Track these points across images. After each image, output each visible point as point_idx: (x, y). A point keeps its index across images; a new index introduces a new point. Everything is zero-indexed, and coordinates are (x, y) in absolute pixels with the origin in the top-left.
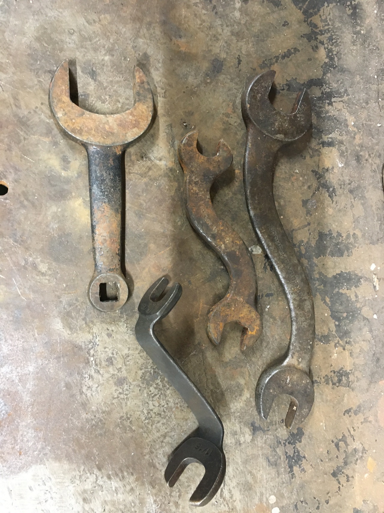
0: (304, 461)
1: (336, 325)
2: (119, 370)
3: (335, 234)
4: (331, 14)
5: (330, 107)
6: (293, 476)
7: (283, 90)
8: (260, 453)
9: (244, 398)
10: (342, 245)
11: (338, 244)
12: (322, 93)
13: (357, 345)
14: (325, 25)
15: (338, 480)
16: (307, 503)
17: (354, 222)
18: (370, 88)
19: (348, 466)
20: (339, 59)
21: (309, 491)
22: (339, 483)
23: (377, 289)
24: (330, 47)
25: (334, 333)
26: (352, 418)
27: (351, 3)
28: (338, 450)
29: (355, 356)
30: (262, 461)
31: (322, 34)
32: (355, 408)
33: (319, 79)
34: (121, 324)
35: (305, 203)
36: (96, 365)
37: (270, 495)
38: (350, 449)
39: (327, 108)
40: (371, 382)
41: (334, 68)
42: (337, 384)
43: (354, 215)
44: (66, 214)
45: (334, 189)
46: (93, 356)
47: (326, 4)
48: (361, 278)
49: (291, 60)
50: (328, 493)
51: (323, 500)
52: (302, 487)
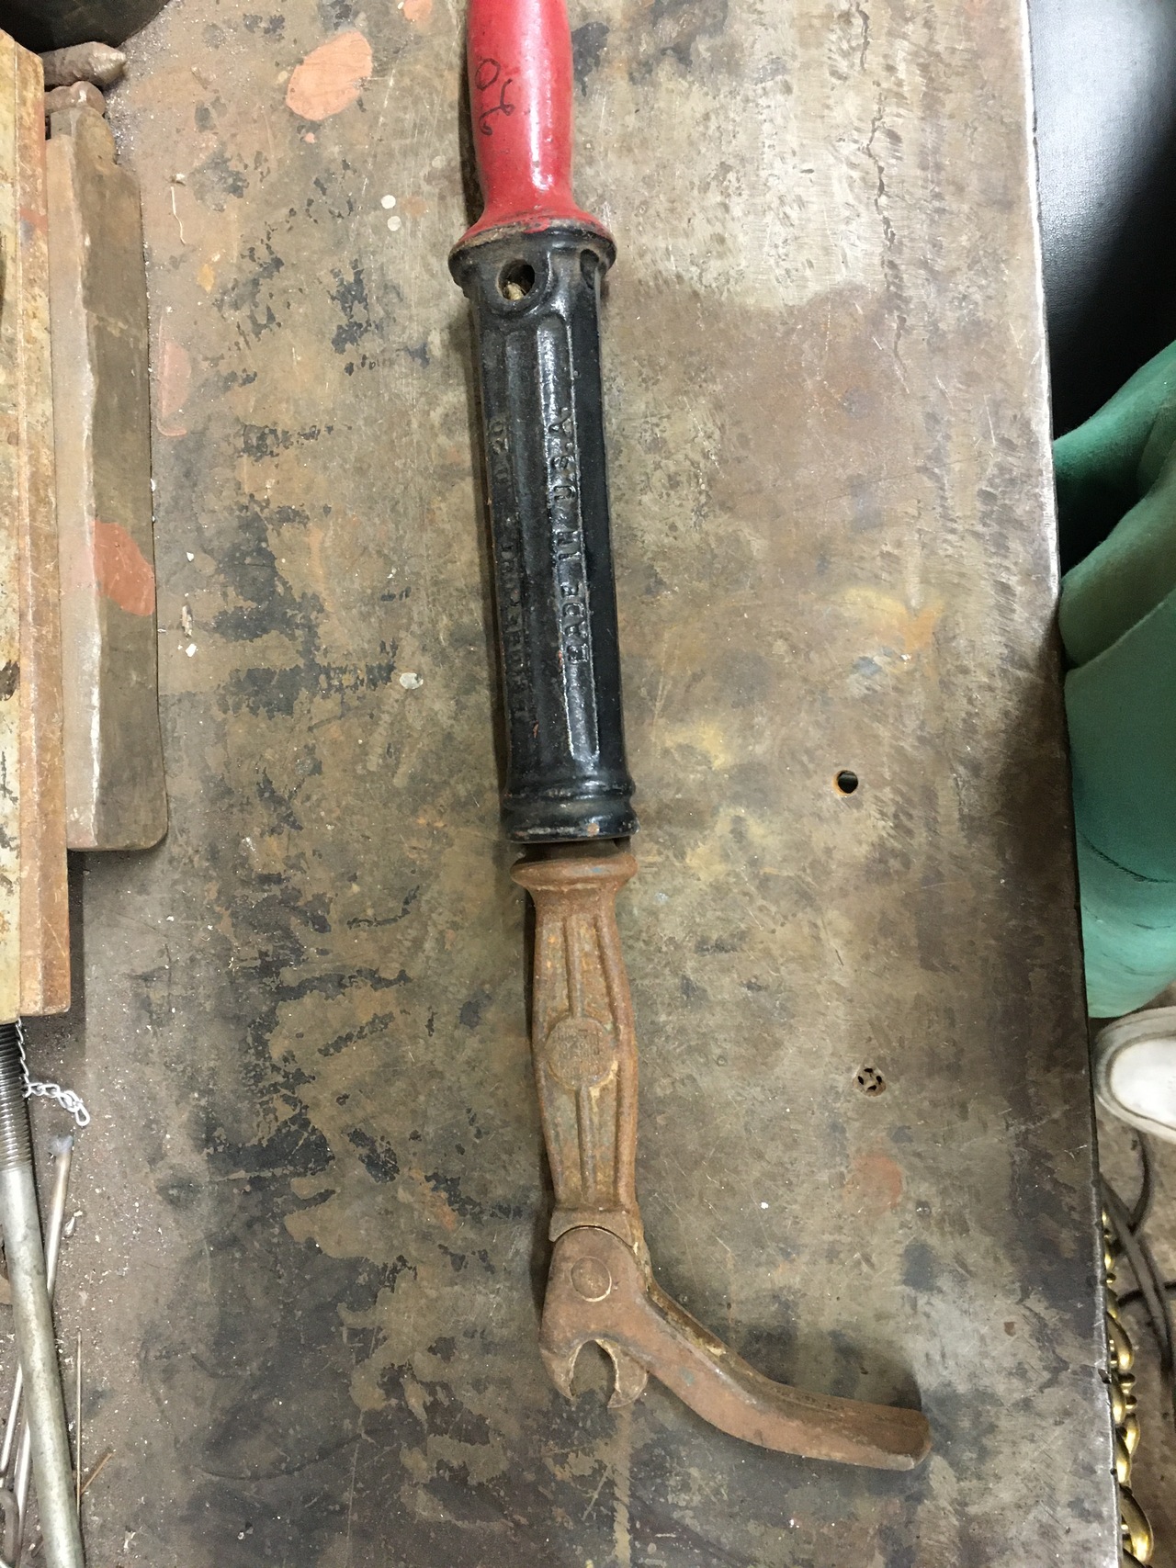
0: (334, 292)
1: (266, 540)
2: (658, 466)
3: (262, 711)
4: (255, 1125)
5: (264, 949)
6: (355, 265)
7: (351, 977)
8: (414, 311)
9: (440, 410)
10: (251, 689)
11: (257, 693)
12: (278, 974)
13: (227, 503)
14: (267, 1102)
15: (271, 253)
16: (331, 212)
17: (225, 735)
18: (186, 989)
19: (251, 277)
20: (244, 1040)
21: (325, 235)
22: (269, 247)
23: (184, 609)
24: (261, 1062)
25: (270, 527)
26: (242, 368)
27: (215, 1150)
28: (268, 308)
29: (232, 484)
30: (412, 295)
31: (275, 1085)
32: (236, 386)
33: (284, 1000)
34: (654, 548)
35: (317, 769)
36: (696, 476)
37: (398, 232)
38: (245, 311)
39: (270, 948)
40: (203, 433)
41: (254, 1022)
42: (267, 431)
43: (225, 748)
44: (740, 741)
45: (261, 795)
46: (700, 493)
47: (265, 1143)
48: (216, 629)
49: (335, 1032)
50: (290, 229)
51: (301, 216)
52: (339, 244)
